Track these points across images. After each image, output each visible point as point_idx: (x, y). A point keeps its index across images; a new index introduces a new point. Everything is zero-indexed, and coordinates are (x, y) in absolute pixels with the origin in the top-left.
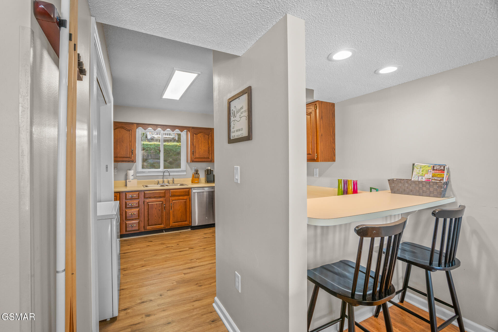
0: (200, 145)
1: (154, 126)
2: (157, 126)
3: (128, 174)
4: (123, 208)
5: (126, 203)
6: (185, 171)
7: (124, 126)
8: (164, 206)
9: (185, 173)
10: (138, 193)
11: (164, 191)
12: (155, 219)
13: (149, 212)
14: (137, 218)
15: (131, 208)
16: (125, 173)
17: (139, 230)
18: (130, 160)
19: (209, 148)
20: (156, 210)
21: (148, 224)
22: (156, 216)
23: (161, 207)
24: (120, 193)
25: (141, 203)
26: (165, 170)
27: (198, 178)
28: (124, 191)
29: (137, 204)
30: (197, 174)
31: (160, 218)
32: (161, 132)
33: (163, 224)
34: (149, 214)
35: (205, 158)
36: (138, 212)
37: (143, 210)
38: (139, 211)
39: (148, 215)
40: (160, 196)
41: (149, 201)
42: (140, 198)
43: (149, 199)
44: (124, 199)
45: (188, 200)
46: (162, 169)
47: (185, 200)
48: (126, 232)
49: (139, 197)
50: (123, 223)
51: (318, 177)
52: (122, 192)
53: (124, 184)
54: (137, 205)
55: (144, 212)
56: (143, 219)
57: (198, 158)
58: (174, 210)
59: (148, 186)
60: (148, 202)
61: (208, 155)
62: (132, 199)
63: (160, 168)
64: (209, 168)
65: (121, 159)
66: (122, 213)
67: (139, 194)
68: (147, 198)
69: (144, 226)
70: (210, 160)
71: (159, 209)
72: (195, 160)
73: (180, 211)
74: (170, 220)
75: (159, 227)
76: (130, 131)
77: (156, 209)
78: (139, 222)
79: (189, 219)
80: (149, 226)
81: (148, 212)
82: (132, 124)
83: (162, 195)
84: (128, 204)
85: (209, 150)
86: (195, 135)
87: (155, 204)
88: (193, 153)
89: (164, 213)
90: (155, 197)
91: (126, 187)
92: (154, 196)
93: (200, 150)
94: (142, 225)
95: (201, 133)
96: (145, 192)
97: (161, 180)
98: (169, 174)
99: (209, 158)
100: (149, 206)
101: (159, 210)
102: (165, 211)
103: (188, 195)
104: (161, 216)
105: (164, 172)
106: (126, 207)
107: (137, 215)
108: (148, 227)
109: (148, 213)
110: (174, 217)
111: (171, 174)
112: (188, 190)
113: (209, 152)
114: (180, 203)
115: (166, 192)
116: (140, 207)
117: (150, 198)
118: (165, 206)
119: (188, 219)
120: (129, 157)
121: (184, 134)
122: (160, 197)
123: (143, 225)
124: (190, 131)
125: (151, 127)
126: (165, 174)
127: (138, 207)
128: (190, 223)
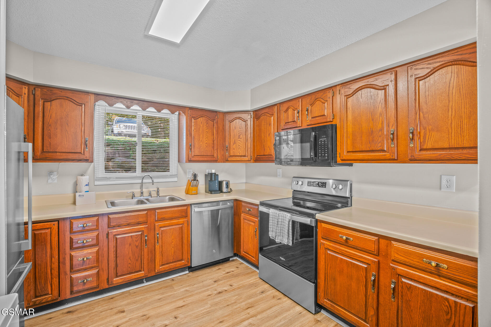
0: (201, 136)
1: (126, 100)
2: (133, 101)
3: (78, 183)
4: (65, 249)
5: (71, 239)
6: (176, 176)
7: (69, 95)
8: (144, 240)
9: (175, 179)
10: (96, 218)
11: (145, 212)
12: (130, 264)
13: (118, 252)
14: (93, 265)
15: (83, 247)
16: (74, 180)
17: (98, 286)
18: (82, 157)
19: (214, 141)
20: (130, 247)
21: (117, 273)
22: (130, 258)
23: (139, 241)
24: (58, 221)
25: (103, 238)
26: (146, 174)
27: (197, 186)
28: (67, 218)
29: (94, 239)
30: (195, 180)
31: (137, 260)
32: (138, 113)
33: (142, 270)
34: (118, 255)
35: (208, 156)
36: (95, 255)
37: (106, 249)
38: (98, 252)
39: (116, 257)
40: (137, 221)
41: (118, 233)
42: (100, 228)
43: (117, 228)
44: (68, 233)
45: (186, 225)
46: (139, 172)
47: (181, 226)
48: (71, 294)
49: (97, 225)
50: (65, 277)
51: (454, 191)
52: (64, 219)
53: (71, 201)
54: (94, 242)
55: (108, 253)
56: (107, 265)
57: (197, 156)
58: (163, 244)
59: (116, 201)
60: (116, 235)
61: (212, 151)
62: (84, 231)
63: (136, 172)
64: (213, 171)
65: (64, 156)
66: (64, 258)
67: (98, 220)
68: (114, 227)
69: (108, 279)
70: (214, 159)
71: (137, 245)
72: (193, 159)
73: (173, 244)
74: (156, 262)
75: (136, 277)
76: (82, 106)
77: (130, 245)
78: (98, 271)
79: (187, 257)
80: (117, 276)
81: (115, 252)
82: (87, 93)
83: (141, 220)
84: (76, 240)
85: (213, 144)
86: (194, 119)
87: (129, 236)
88: (190, 148)
89: (146, 250)
90: (128, 225)
91: (73, 206)
92: (127, 221)
93: (201, 143)
94: (104, 277)
95: (203, 118)
96: (110, 216)
97: (137, 191)
98: (153, 181)
99: (213, 156)
100: (118, 241)
101: (137, 247)
102: (146, 247)
103: (185, 217)
104: (140, 256)
105: (143, 178)
106: (72, 248)
107: (94, 261)
108: (116, 280)
109: (116, 255)
110: (162, 256)
111: (155, 180)
112: (185, 208)
113: (213, 147)
114: (172, 230)
115: (149, 214)
116: (99, 244)
117: (119, 226)
118: (148, 238)
119: (185, 256)
120: (81, 153)
121: (173, 118)
122: (139, 224)
123: (107, 277)
124: (187, 114)
125: (121, 102)
126: (145, 181)
127: (97, 245)
128: (188, 262)
